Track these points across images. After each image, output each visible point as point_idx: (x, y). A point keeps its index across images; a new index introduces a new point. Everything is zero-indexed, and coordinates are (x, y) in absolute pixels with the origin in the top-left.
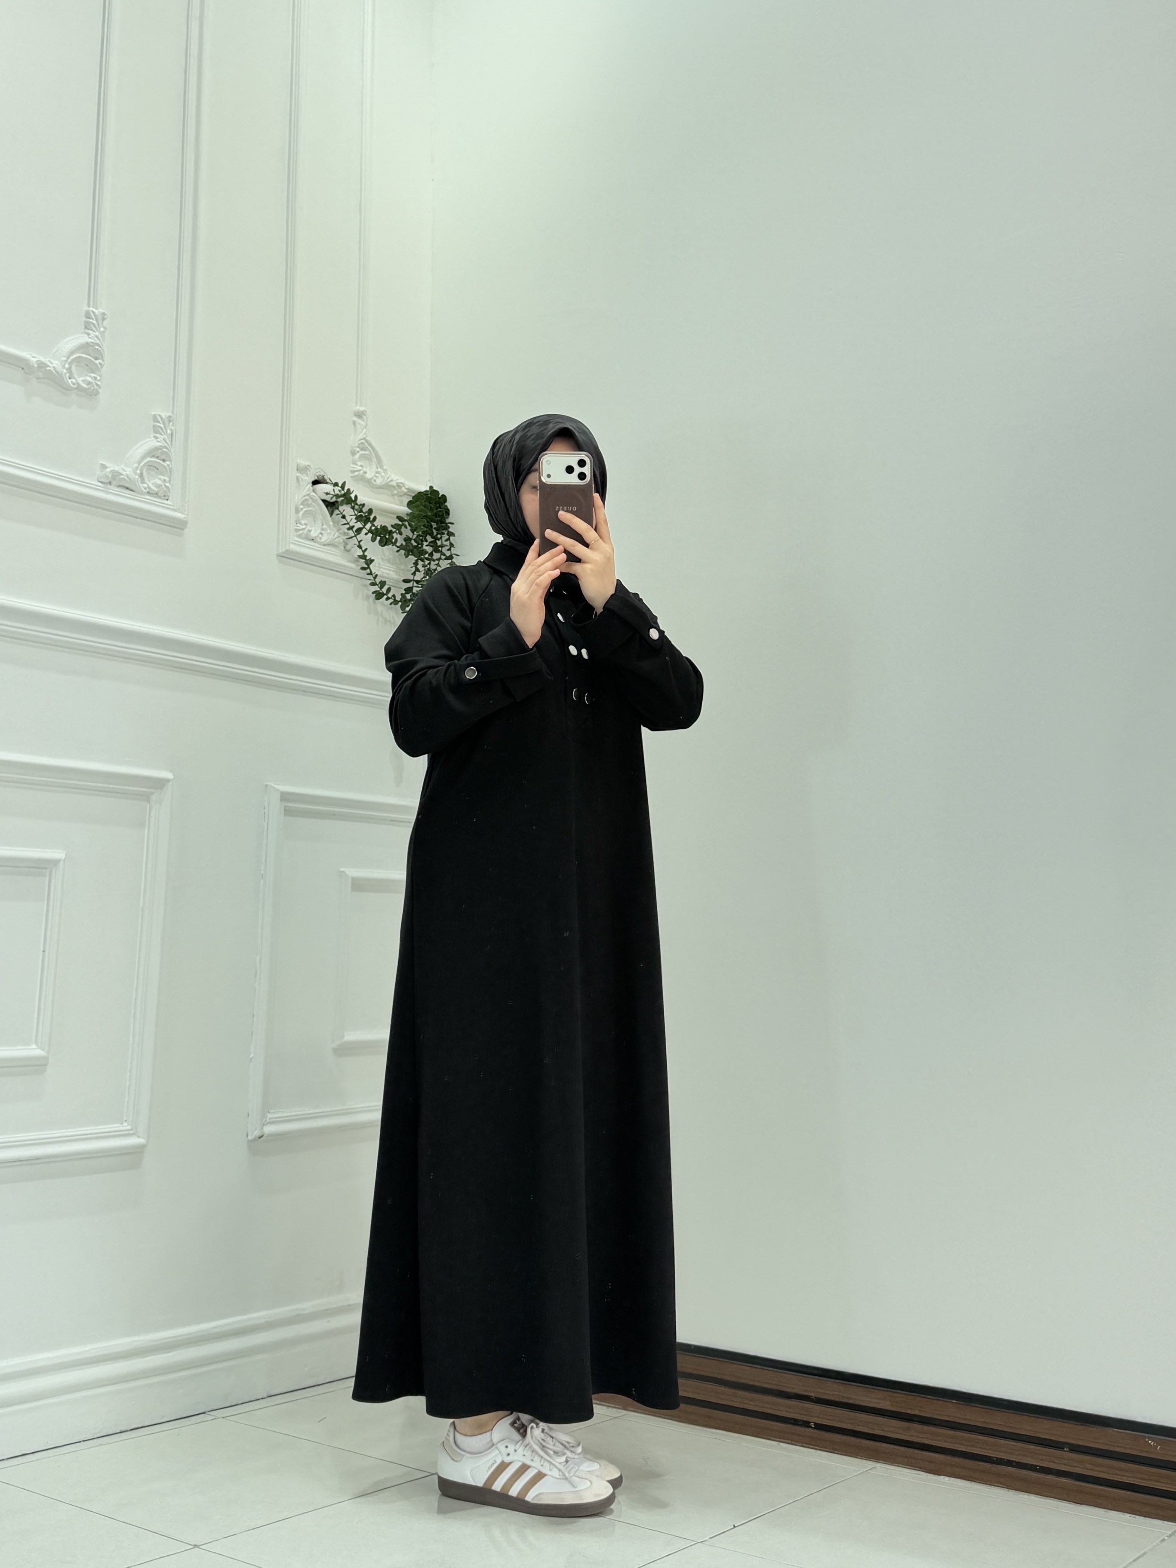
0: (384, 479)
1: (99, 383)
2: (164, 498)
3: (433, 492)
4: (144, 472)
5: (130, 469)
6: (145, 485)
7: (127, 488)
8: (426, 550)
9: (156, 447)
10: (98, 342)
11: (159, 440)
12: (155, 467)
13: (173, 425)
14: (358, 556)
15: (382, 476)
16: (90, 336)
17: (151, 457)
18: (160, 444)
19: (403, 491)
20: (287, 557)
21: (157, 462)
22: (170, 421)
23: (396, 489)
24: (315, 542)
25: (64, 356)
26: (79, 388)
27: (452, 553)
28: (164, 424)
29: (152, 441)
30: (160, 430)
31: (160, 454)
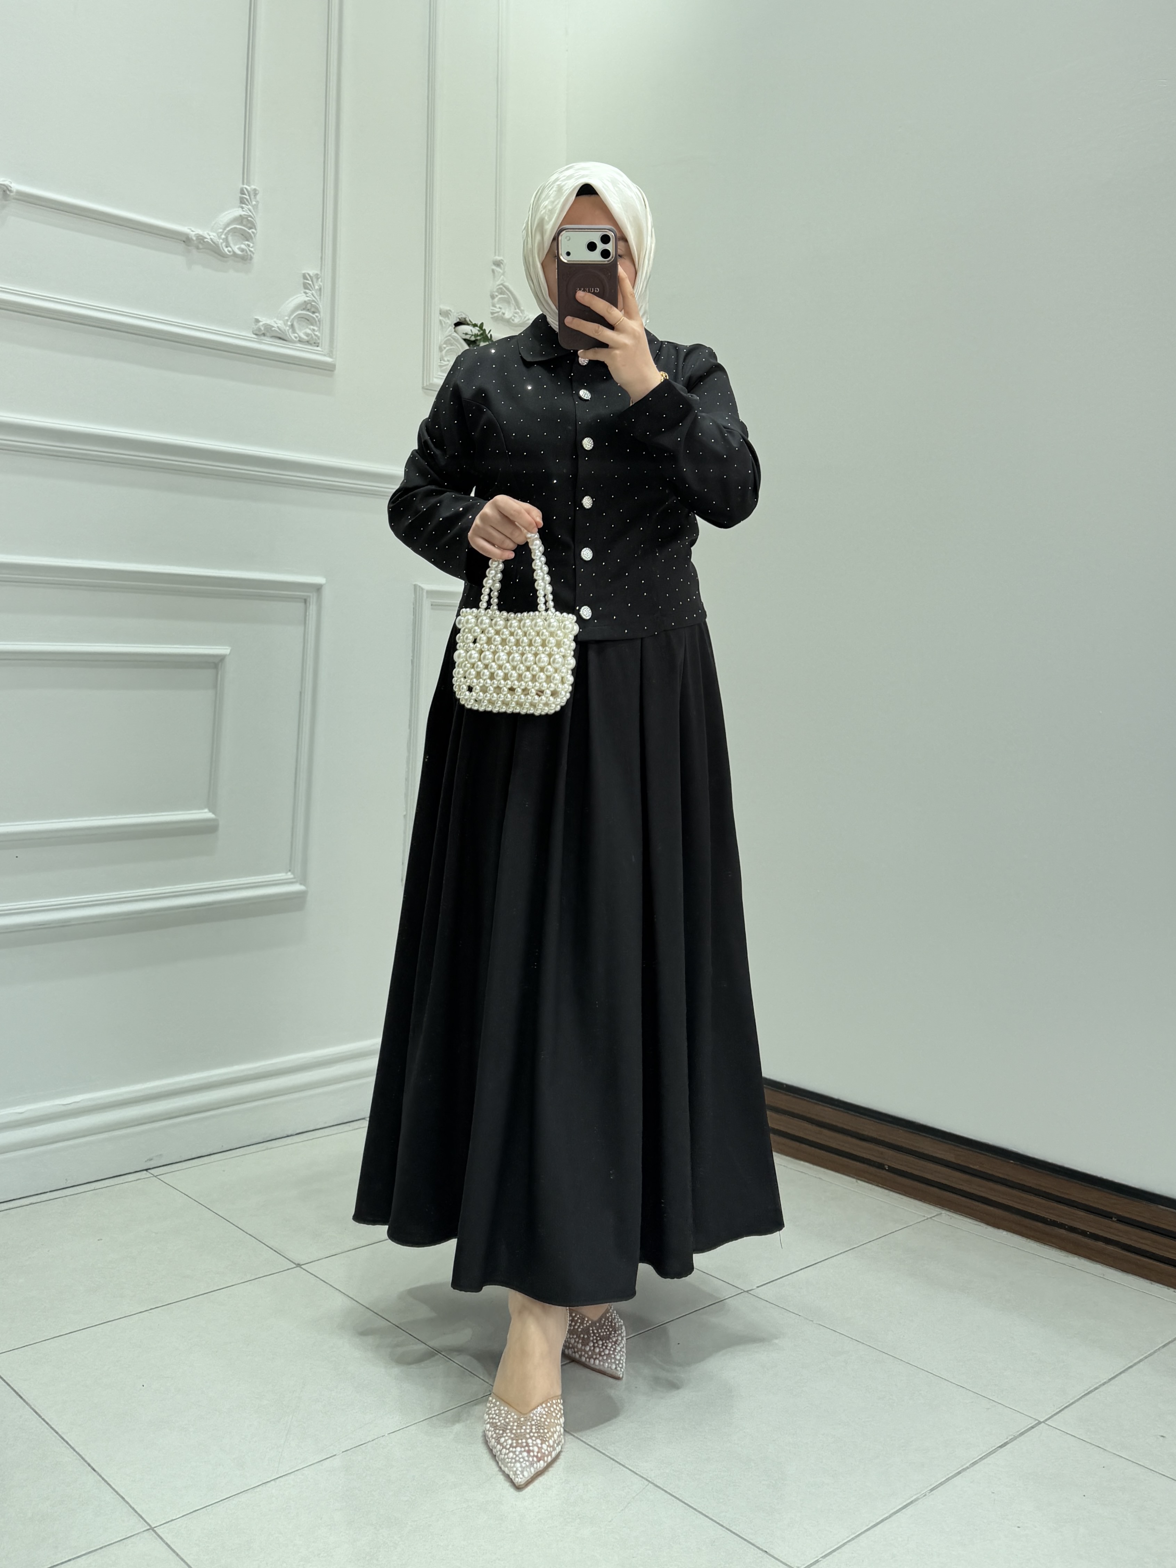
0: (521, 318)
1: (252, 249)
2: (315, 344)
4: (295, 324)
5: (281, 322)
6: (296, 335)
7: (280, 338)
9: (305, 302)
10: (251, 214)
11: (308, 295)
12: (306, 319)
13: (321, 281)
15: (520, 316)
16: (244, 210)
17: (302, 310)
18: (309, 298)
21: (308, 315)
22: (318, 279)
25: (221, 228)
26: (235, 254)
28: (312, 281)
29: (303, 295)
30: (309, 287)
31: (309, 307)
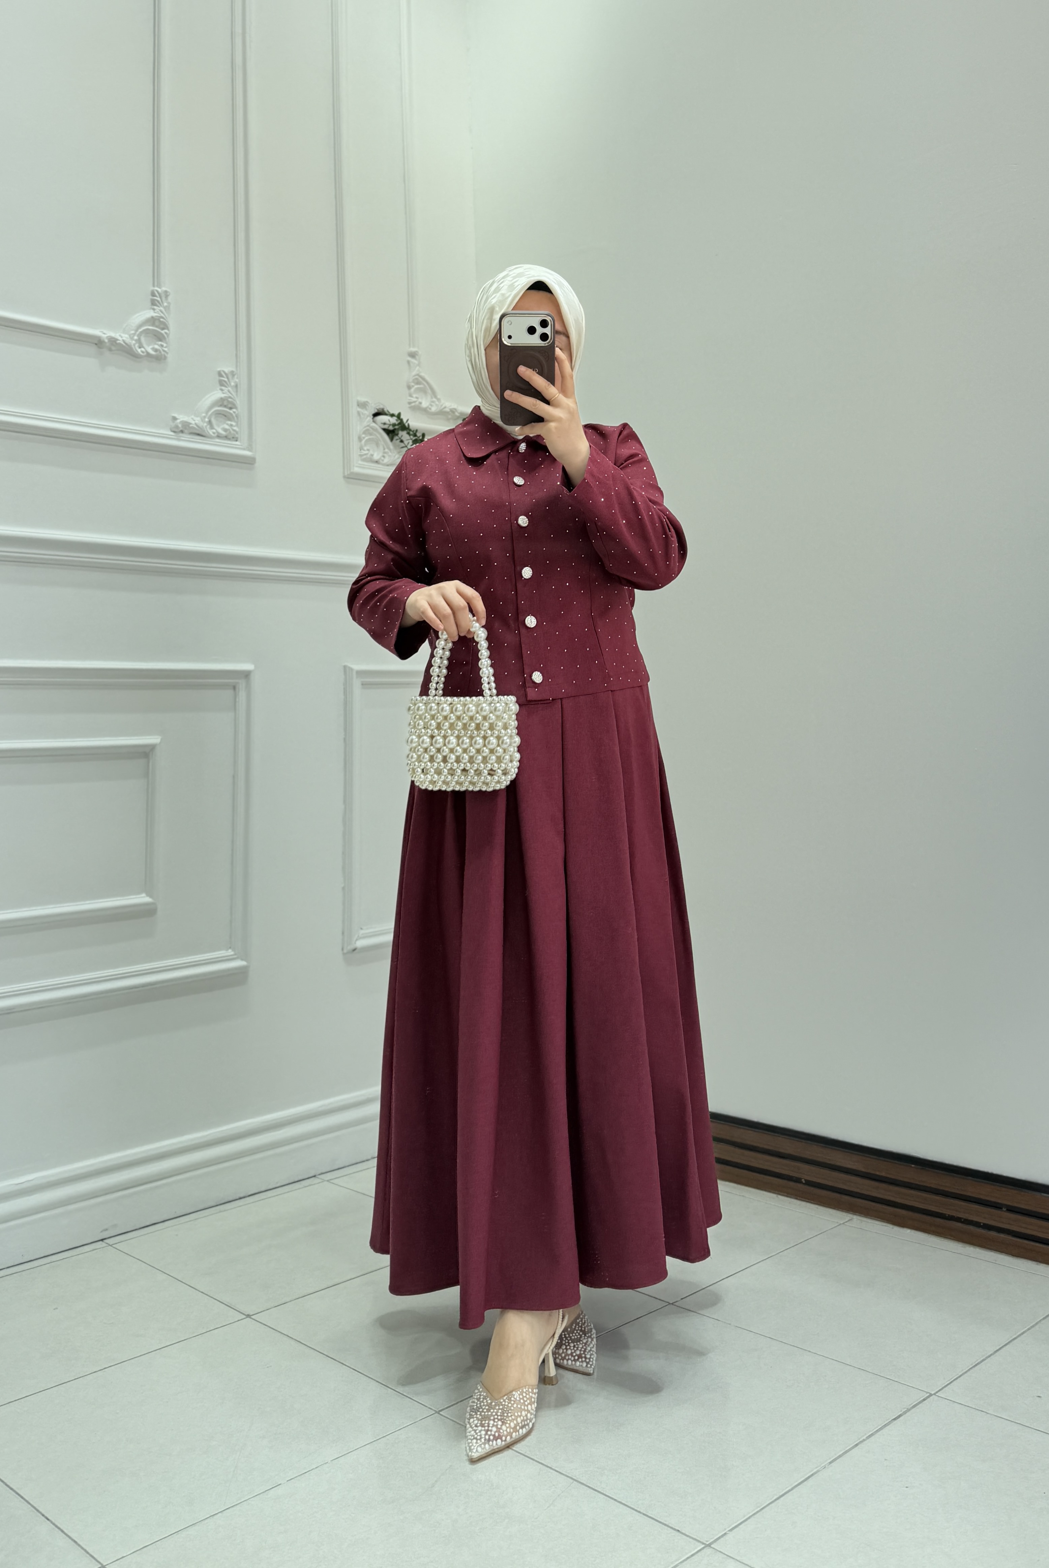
0: (438, 407)
1: (166, 349)
2: (234, 439)
4: (213, 420)
5: (199, 419)
6: (214, 431)
7: (199, 435)
9: (221, 398)
10: (162, 315)
11: (224, 392)
12: (223, 415)
13: (237, 378)
15: (436, 405)
16: (156, 311)
17: (218, 407)
18: (225, 395)
19: (454, 414)
20: (354, 479)
21: (225, 411)
22: (233, 376)
23: (448, 413)
24: (379, 464)
25: (132, 330)
26: (148, 355)
28: (228, 378)
29: (219, 392)
30: (225, 384)
31: (226, 404)
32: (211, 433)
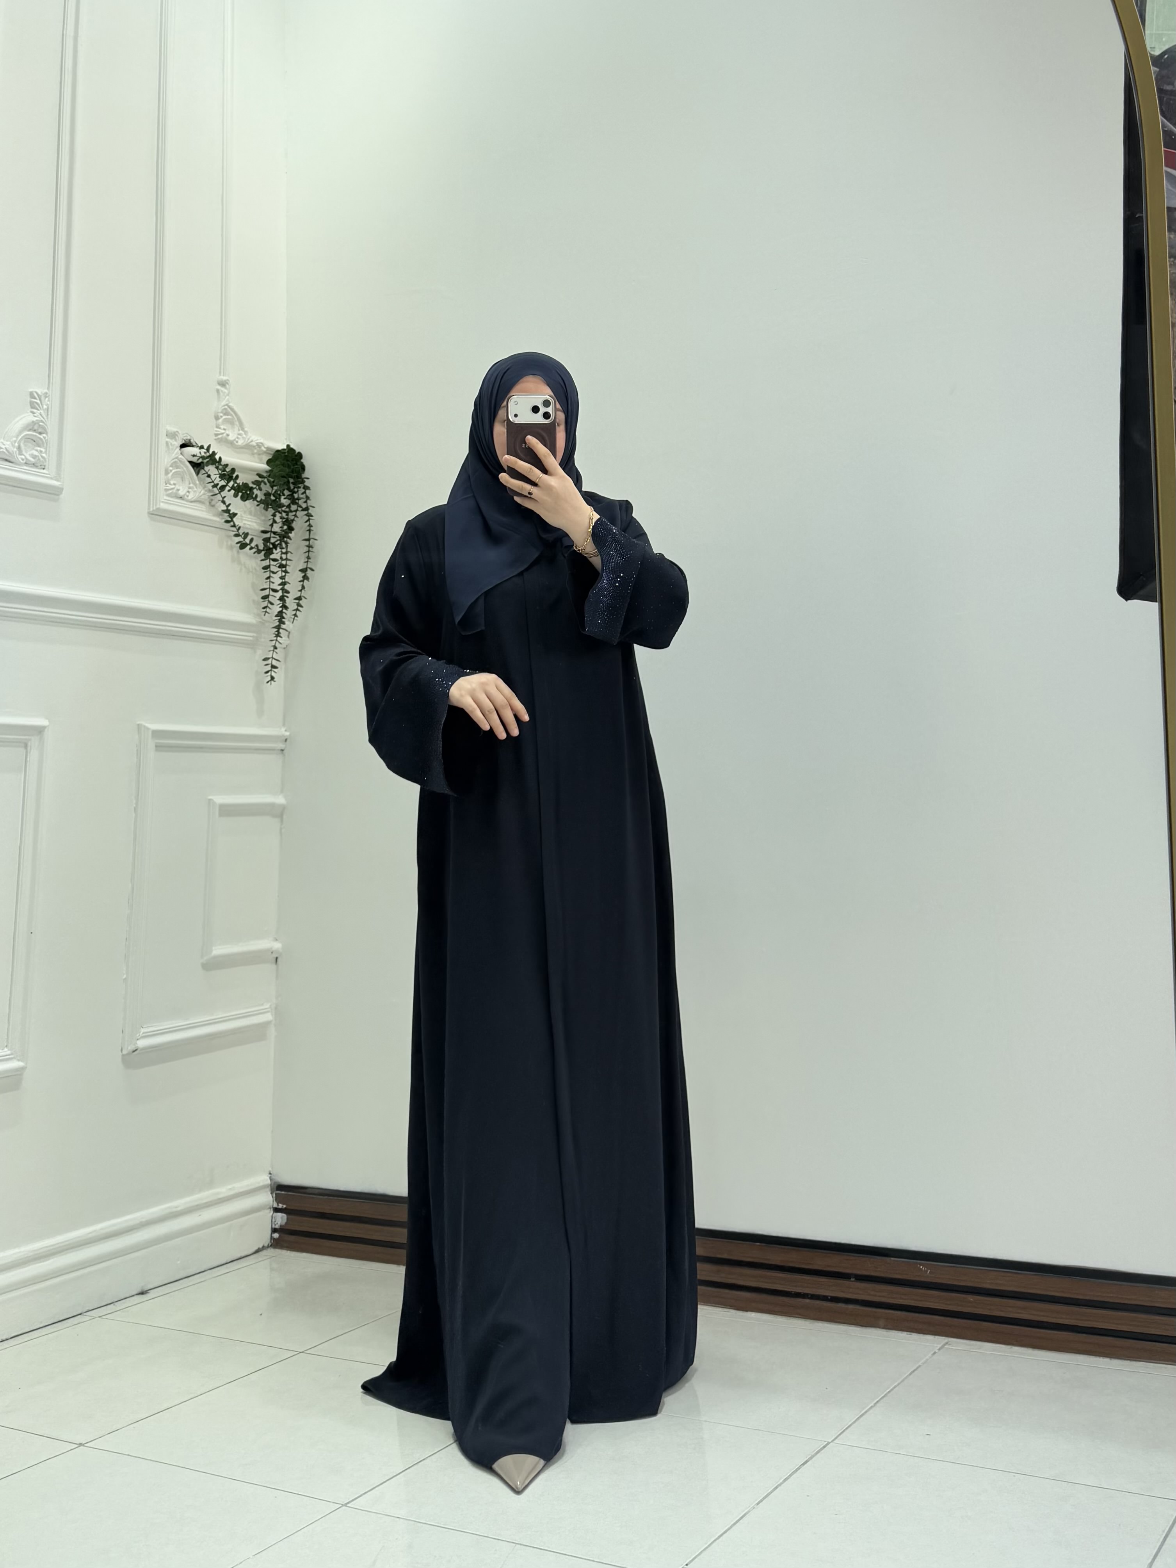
0: (245, 440)
2: (41, 466)
3: (290, 449)
4: (22, 445)
5: (9, 443)
6: (23, 457)
7: (6, 460)
8: (283, 504)
9: (33, 422)
11: (35, 415)
12: (32, 440)
13: (49, 401)
14: (223, 511)
15: (243, 438)
17: (28, 431)
18: (36, 418)
19: (262, 450)
20: (157, 515)
21: (36, 436)
22: (46, 397)
23: (256, 449)
24: (183, 500)
27: (309, 505)
28: (40, 400)
29: (29, 415)
30: (37, 407)
31: (36, 428)
32: (20, 459)
